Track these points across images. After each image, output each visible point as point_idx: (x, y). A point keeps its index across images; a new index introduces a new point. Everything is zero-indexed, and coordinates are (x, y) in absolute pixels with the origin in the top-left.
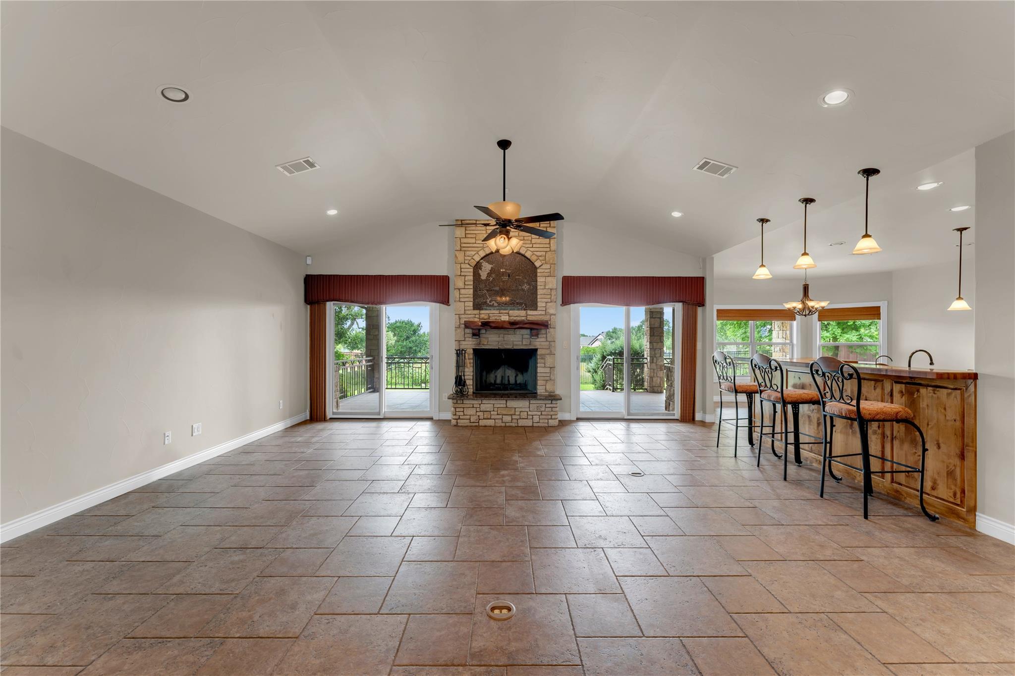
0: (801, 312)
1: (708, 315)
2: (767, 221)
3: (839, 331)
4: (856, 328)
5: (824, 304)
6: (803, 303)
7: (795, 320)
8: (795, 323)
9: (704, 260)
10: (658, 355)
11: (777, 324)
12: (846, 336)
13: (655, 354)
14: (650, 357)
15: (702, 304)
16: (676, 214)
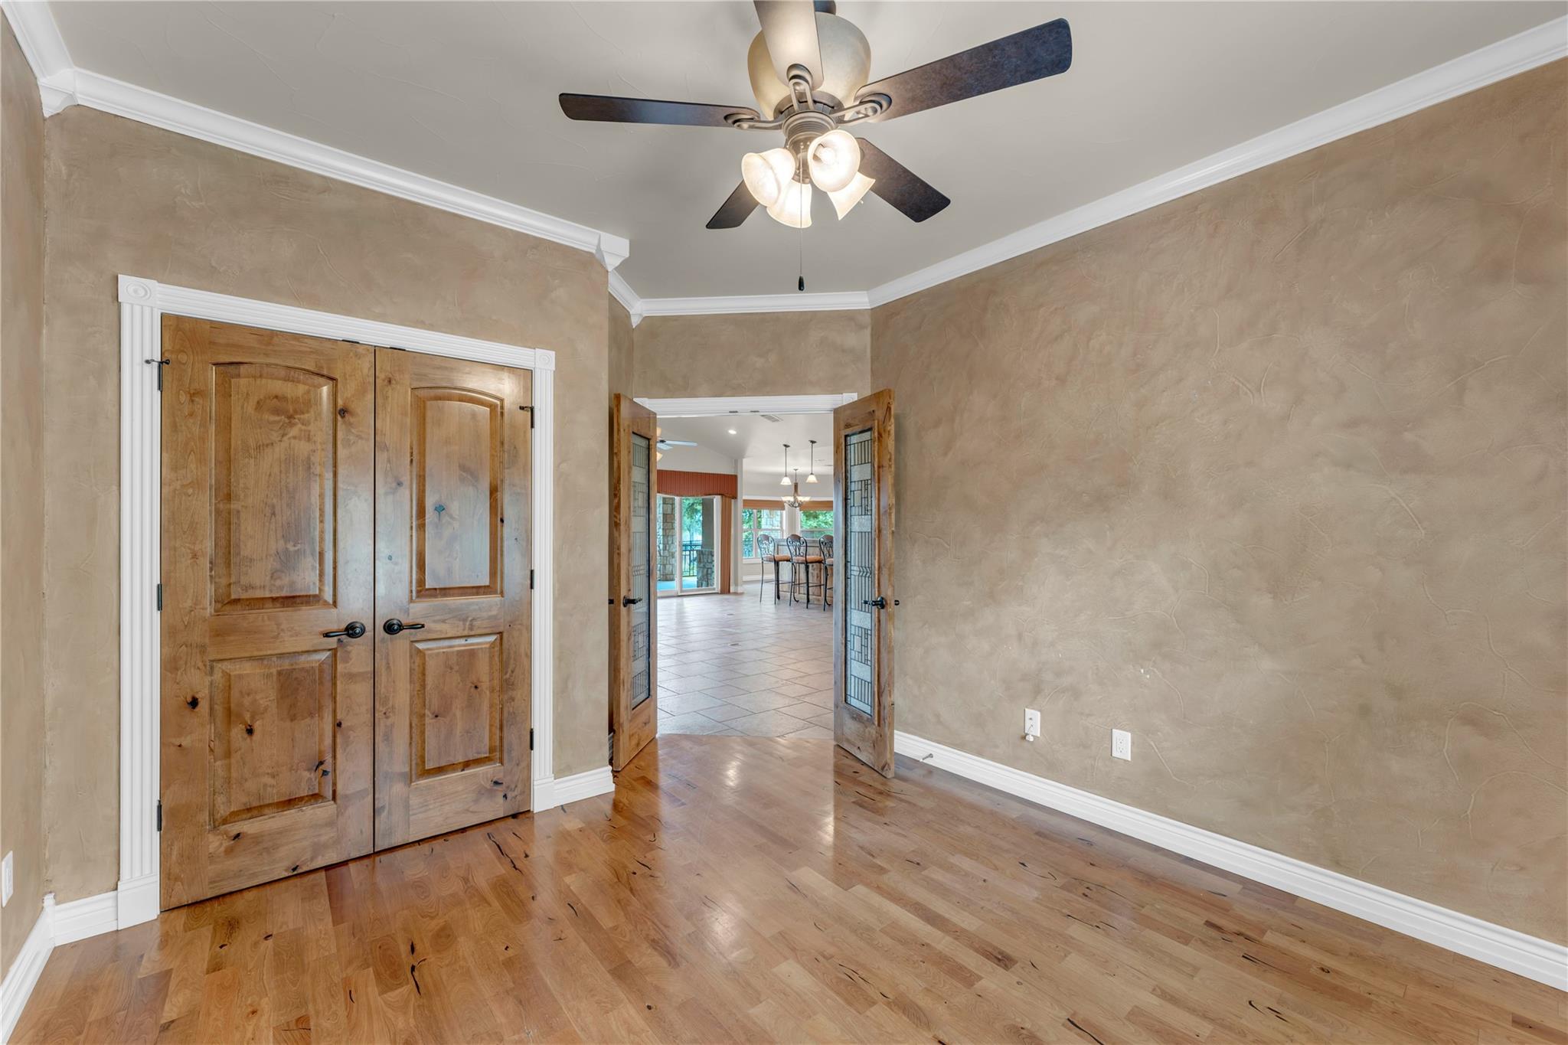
0: (792, 505)
1: (738, 506)
2: (788, 446)
3: (805, 518)
4: (816, 517)
5: (807, 499)
6: (795, 497)
7: (784, 509)
8: (784, 512)
9: (736, 461)
10: (670, 542)
11: (765, 513)
12: (810, 523)
13: (668, 541)
14: (663, 544)
15: (735, 497)
16: (732, 432)
